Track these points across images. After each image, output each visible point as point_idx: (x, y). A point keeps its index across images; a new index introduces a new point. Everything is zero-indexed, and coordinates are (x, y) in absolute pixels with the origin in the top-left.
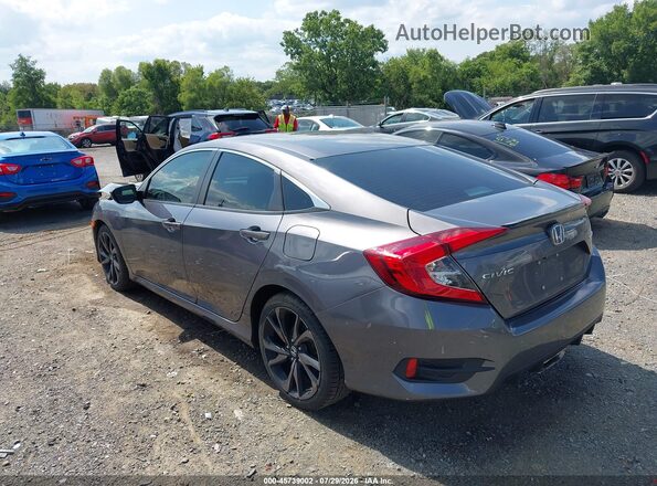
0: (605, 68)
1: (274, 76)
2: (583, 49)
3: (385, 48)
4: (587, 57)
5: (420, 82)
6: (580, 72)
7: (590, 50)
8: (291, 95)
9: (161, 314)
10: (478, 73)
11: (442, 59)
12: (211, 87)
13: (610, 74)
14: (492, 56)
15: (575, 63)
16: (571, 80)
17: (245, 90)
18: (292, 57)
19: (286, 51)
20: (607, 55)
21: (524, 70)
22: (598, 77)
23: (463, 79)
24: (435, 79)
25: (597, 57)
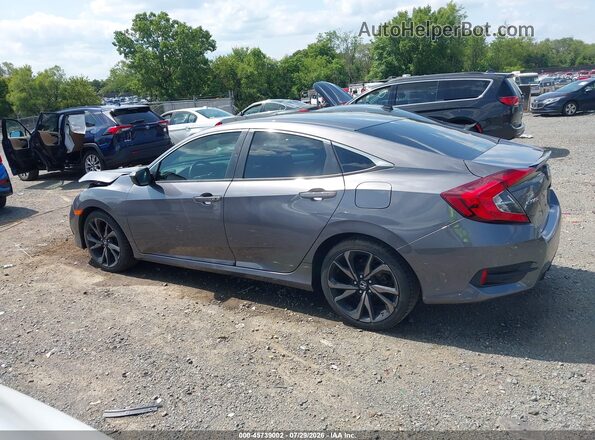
0: (396, 63)
1: (109, 74)
2: (377, 48)
3: (214, 48)
4: (381, 54)
5: (248, 77)
6: (377, 67)
7: (383, 48)
8: (128, 92)
9: (179, 283)
10: (296, 69)
11: (264, 57)
12: (42, 87)
13: (400, 68)
14: (305, 54)
15: (372, 59)
16: (371, 73)
17: (79, 88)
18: (126, 56)
19: (119, 50)
20: (396, 52)
21: (334, 66)
22: (392, 71)
23: (285, 74)
24: (260, 74)
25: (389, 54)
